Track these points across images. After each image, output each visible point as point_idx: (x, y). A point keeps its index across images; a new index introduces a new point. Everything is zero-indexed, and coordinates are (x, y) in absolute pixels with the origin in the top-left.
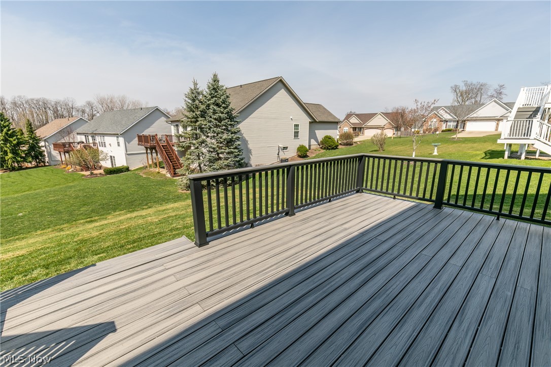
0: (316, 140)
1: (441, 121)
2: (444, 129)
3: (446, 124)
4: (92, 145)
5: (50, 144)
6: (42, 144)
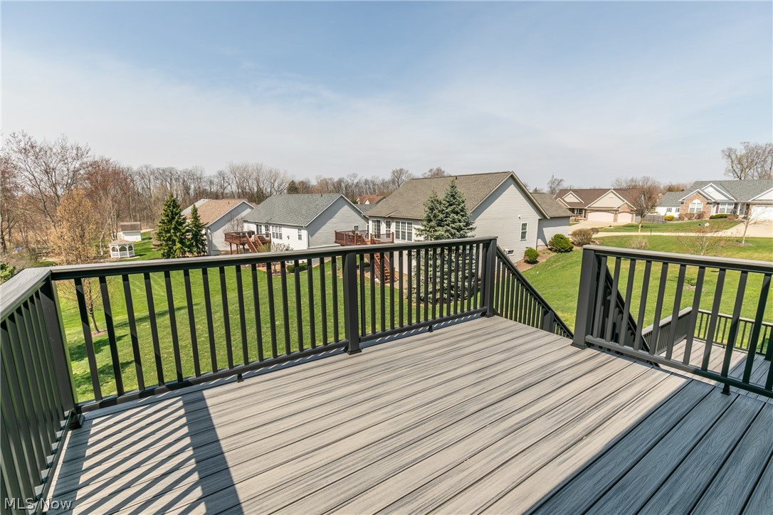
0: (544, 240)
1: (708, 203)
2: (714, 214)
3: (717, 208)
4: (265, 236)
5: (212, 232)
6: (203, 232)
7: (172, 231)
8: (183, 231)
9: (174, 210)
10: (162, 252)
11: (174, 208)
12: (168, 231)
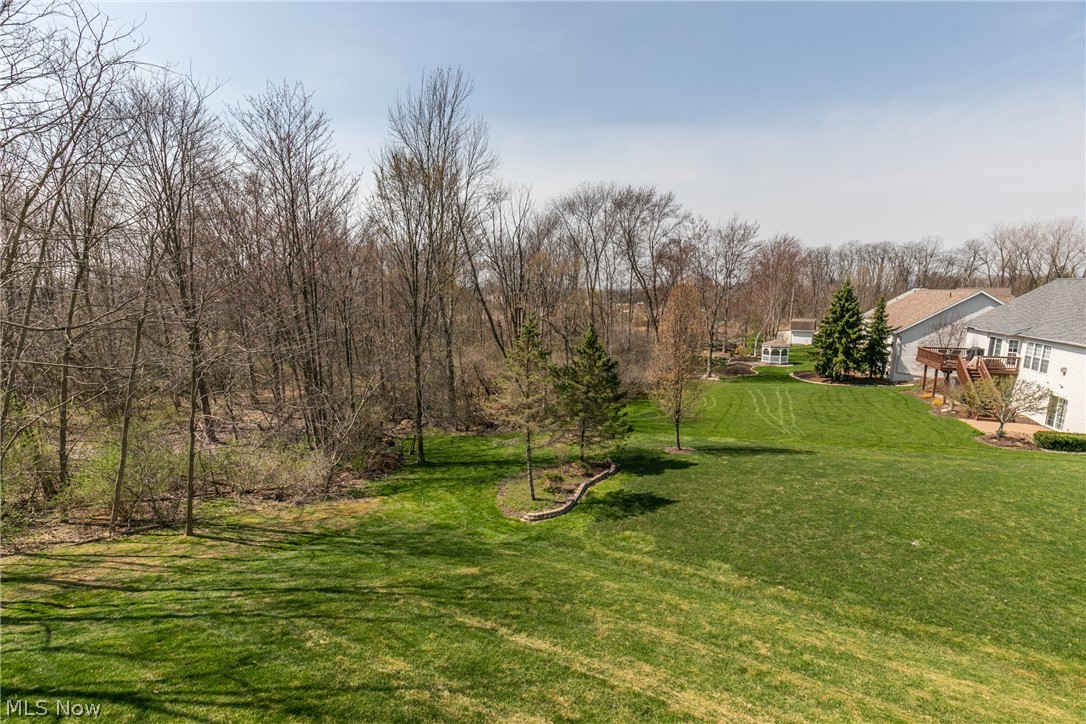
4: (1004, 361)
5: (903, 342)
6: (890, 340)
7: (837, 335)
8: (853, 337)
9: (847, 304)
10: (815, 363)
11: (847, 301)
12: (829, 335)
